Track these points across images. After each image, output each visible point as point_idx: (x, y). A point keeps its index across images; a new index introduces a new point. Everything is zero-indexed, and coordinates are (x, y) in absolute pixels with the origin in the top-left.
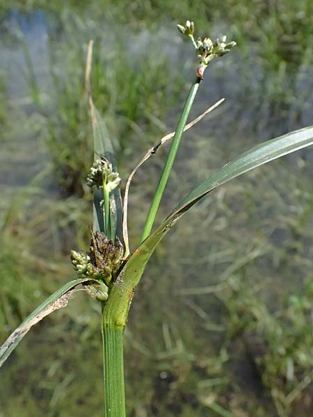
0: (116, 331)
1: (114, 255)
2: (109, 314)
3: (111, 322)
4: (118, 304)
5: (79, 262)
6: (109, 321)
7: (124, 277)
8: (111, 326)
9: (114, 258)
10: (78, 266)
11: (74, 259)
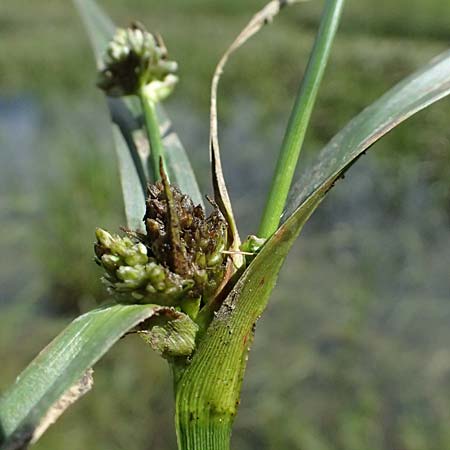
0: (212, 428)
1: (211, 244)
2: (197, 387)
3: (201, 408)
4: (220, 364)
5: (124, 260)
6: (197, 406)
7: (241, 300)
8: (202, 418)
9: (210, 250)
10: (123, 270)
11: (109, 251)
